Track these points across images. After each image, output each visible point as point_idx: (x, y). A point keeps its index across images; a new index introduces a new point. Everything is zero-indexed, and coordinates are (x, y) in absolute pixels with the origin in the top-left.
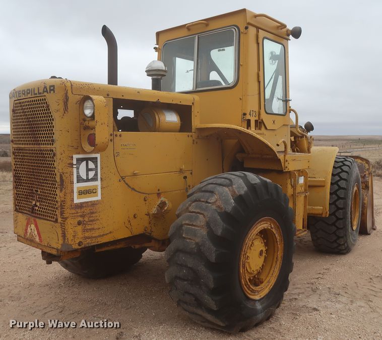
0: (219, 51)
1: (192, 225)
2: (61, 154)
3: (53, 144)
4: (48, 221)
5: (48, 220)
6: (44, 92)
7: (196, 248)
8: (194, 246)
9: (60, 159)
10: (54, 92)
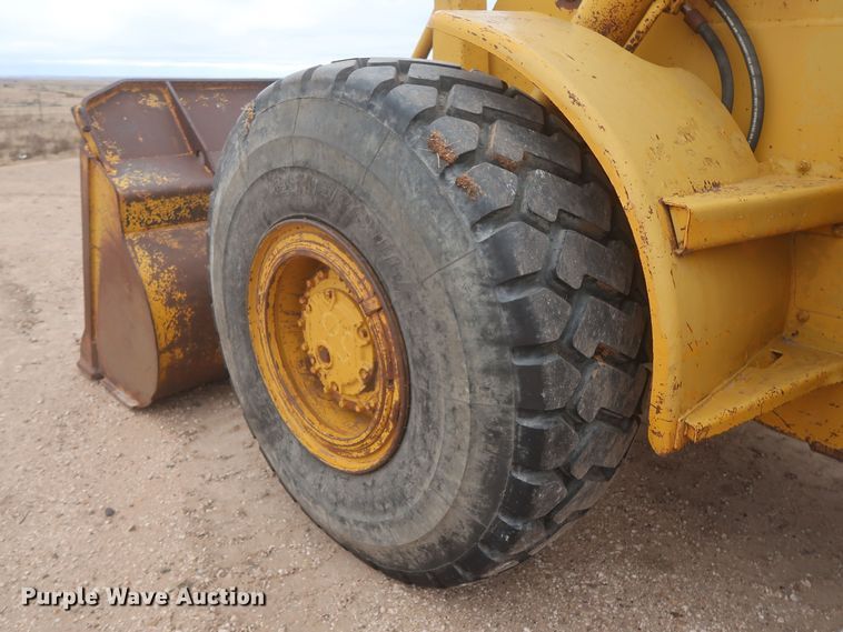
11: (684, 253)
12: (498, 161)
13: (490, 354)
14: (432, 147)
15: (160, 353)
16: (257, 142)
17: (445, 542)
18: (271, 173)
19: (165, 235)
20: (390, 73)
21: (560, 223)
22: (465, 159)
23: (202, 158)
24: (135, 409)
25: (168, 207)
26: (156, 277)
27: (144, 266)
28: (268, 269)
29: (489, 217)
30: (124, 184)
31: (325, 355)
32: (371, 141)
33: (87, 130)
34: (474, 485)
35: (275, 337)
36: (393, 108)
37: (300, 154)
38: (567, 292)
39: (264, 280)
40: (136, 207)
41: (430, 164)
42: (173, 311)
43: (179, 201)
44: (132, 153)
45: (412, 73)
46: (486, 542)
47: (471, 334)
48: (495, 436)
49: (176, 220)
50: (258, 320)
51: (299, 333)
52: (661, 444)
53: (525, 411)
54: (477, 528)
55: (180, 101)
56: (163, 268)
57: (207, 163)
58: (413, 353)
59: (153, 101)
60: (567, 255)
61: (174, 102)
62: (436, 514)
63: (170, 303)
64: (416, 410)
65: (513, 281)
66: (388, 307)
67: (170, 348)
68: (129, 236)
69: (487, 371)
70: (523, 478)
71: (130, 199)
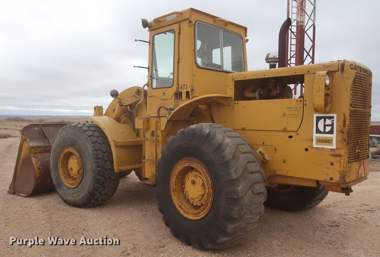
11: (117, 146)
12: (95, 136)
13: (93, 160)
14: (86, 135)
15: (36, 180)
16: (62, 135)
17: (89, 193)
18: (64, 139)
19: (39, 156)
20: (82, 125)
21: (103, 144)
22: (91, 136)
23: (47, 140)
24: (26, 197)
25: (40, 150)
26: (36, 163)
27: (34, 161)
28: (62, 155)
29: (93, 143)
30: (31, 145)
31: (71, 169)
32: (79, 134)
33: (23, 134)
34: (92, 180)
35: (63, 168)
36: (82, 130)
37: (69, 136)
38: (104, 152)
39: (61, 158)
40: (33, 149)
41: (86, 137)
42: (39, 171)
43: (42, 149)
44: (32, 139)
45: (86, 125)
46: (95, 190)
47: (91, 158)
48: (94, 172)
49: (41, 152)
50: (60, 165)
51: (67, 163)
52: (116, 171)
53: (98, 167)
54: (93, 188)
55: (43, 129)
56: (38, 162)
57: (48, 141)
58: (84, 162)
59: (36, 128)
60: (103, 148)
61: (41, 129)
62: (87, 187)
63: (39, 169)
64: (85, 172)
65: (96, 150)
66: (81, 157)
67: (38, 179)
68: (31, 155)
69: (93, 162)
70: (98, 177)
71: (32, 148)
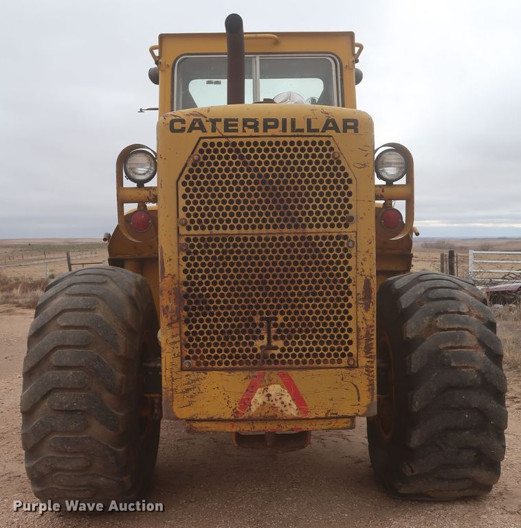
0: (208, 83)
1: (461, 347)
2: (370, 243)
3: (346, 226)
4: (322, 370)
5: (320, 368)
6: (326, 128)
7: (479, 379)
8: (476, 376)
9: (368, 252)
10: (356, 131)
